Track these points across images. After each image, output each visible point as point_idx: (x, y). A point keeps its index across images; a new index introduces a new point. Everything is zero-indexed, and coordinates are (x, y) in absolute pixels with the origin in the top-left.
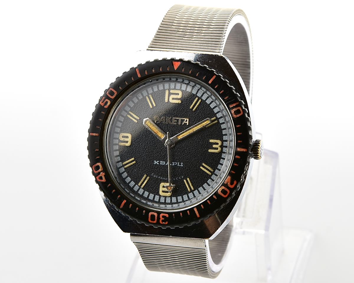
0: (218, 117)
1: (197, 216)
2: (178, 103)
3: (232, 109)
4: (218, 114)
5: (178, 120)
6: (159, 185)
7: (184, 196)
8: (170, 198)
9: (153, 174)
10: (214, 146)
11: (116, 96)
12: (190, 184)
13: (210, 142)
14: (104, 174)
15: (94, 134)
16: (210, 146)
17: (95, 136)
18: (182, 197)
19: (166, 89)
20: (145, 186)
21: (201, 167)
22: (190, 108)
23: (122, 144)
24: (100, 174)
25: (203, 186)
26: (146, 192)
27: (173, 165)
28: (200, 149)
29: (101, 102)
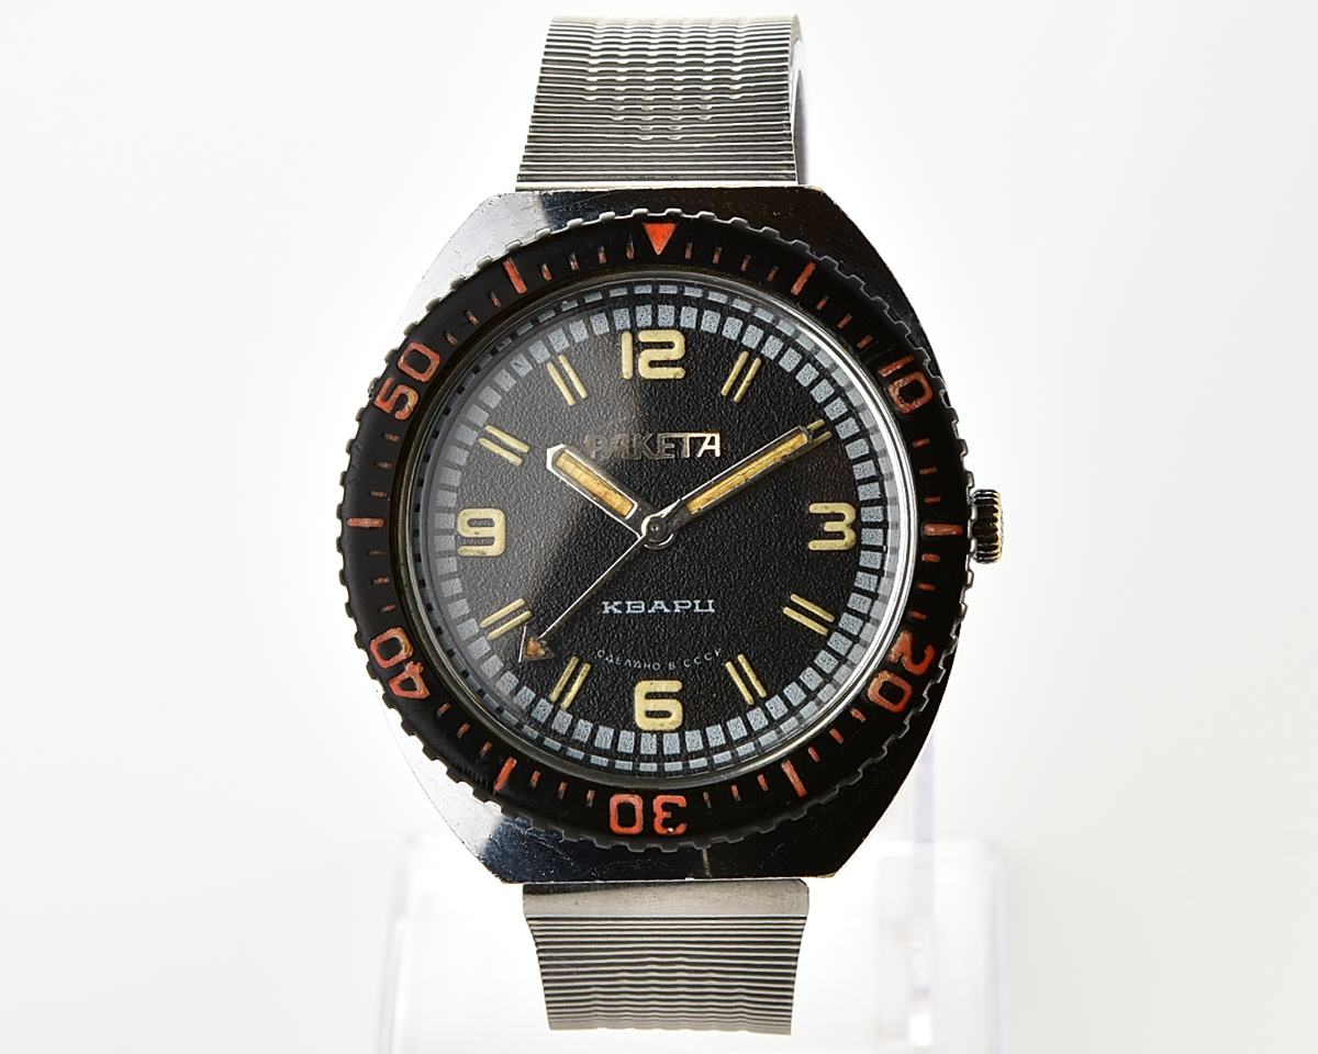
0: (832, 418)
1: (795, 791)
2: (671, 377)
3: (892, 383)
4: (830, 405)
5: (679, 442)
6: (631, 693)
7: (731, 724)
8: (677, 735)
9: (601, 654)
10: (829, 527)
11: (437, 369)
12: (751, 676)
13: (811, 514)
14: (418, 668)
15: (366, 523)
16: (815, 526)
17: (371, 528)
18: (723, 729)
19: (622, 332)
20: (577, 702)
21: (787, 611)
22: (723, 392)
23: (472, 551)
24: (404, 670)
25: (801, 677)
26: (581, 721)
27: (677, 610)
28: (773, 544)
29: (378, 398)
